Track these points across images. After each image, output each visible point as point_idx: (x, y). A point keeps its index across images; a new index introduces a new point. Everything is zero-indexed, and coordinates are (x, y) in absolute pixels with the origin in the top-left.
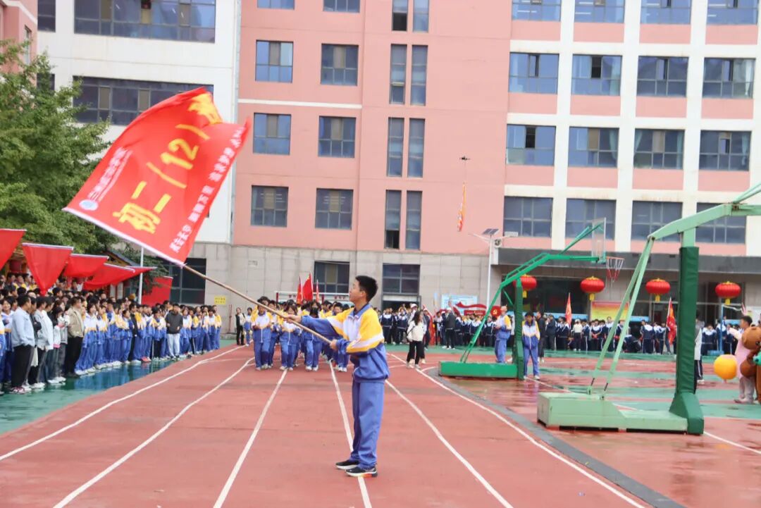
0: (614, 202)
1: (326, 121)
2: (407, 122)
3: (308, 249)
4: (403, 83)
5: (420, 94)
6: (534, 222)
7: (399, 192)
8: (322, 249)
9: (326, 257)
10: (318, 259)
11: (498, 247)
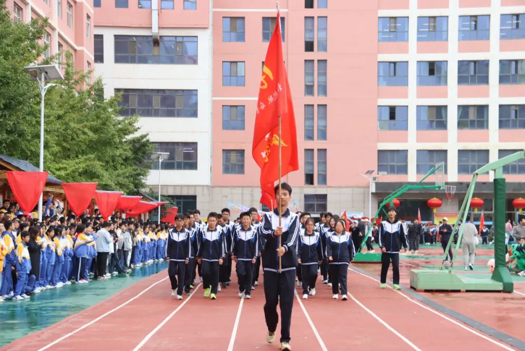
0: (446, 151)
2: (316, 107)
4: (312, 83)
5: (324, 90)
6: (397, 165)
7: (312, 150)
11: (375, 181)
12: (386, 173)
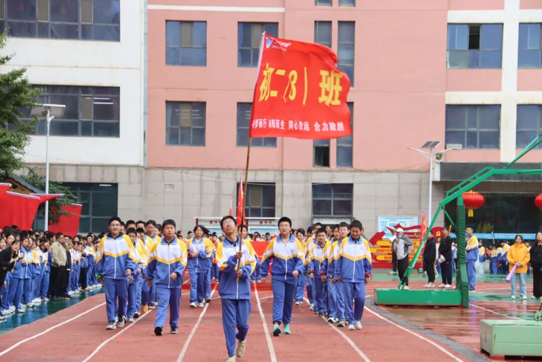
1: (246, 27)
2: (335, 26)
3: (230, 169)
6: (480, 132)
11: (439, 161)
12: (459, 146)
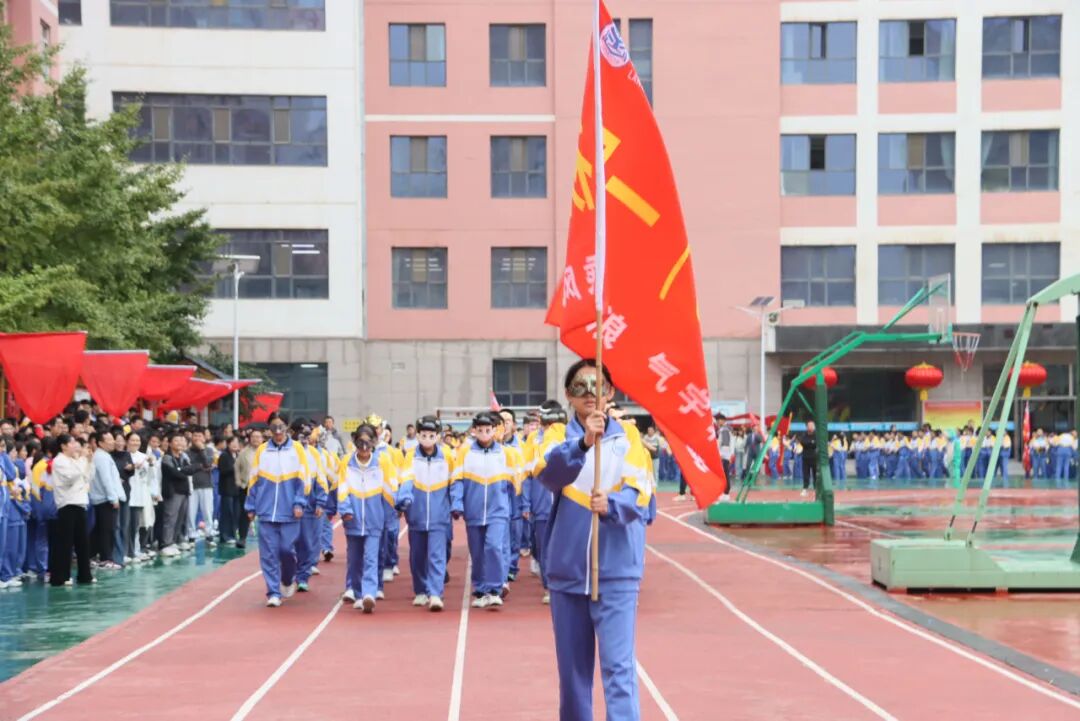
0: (951, 247)
1: (501, 142)
3: (483, 340)
8: (504, 341)
9: (510, 352)
10: (497, 356)
11: (774, 324)
12: (801, 303)
